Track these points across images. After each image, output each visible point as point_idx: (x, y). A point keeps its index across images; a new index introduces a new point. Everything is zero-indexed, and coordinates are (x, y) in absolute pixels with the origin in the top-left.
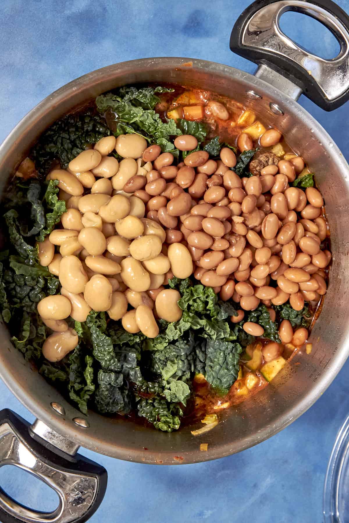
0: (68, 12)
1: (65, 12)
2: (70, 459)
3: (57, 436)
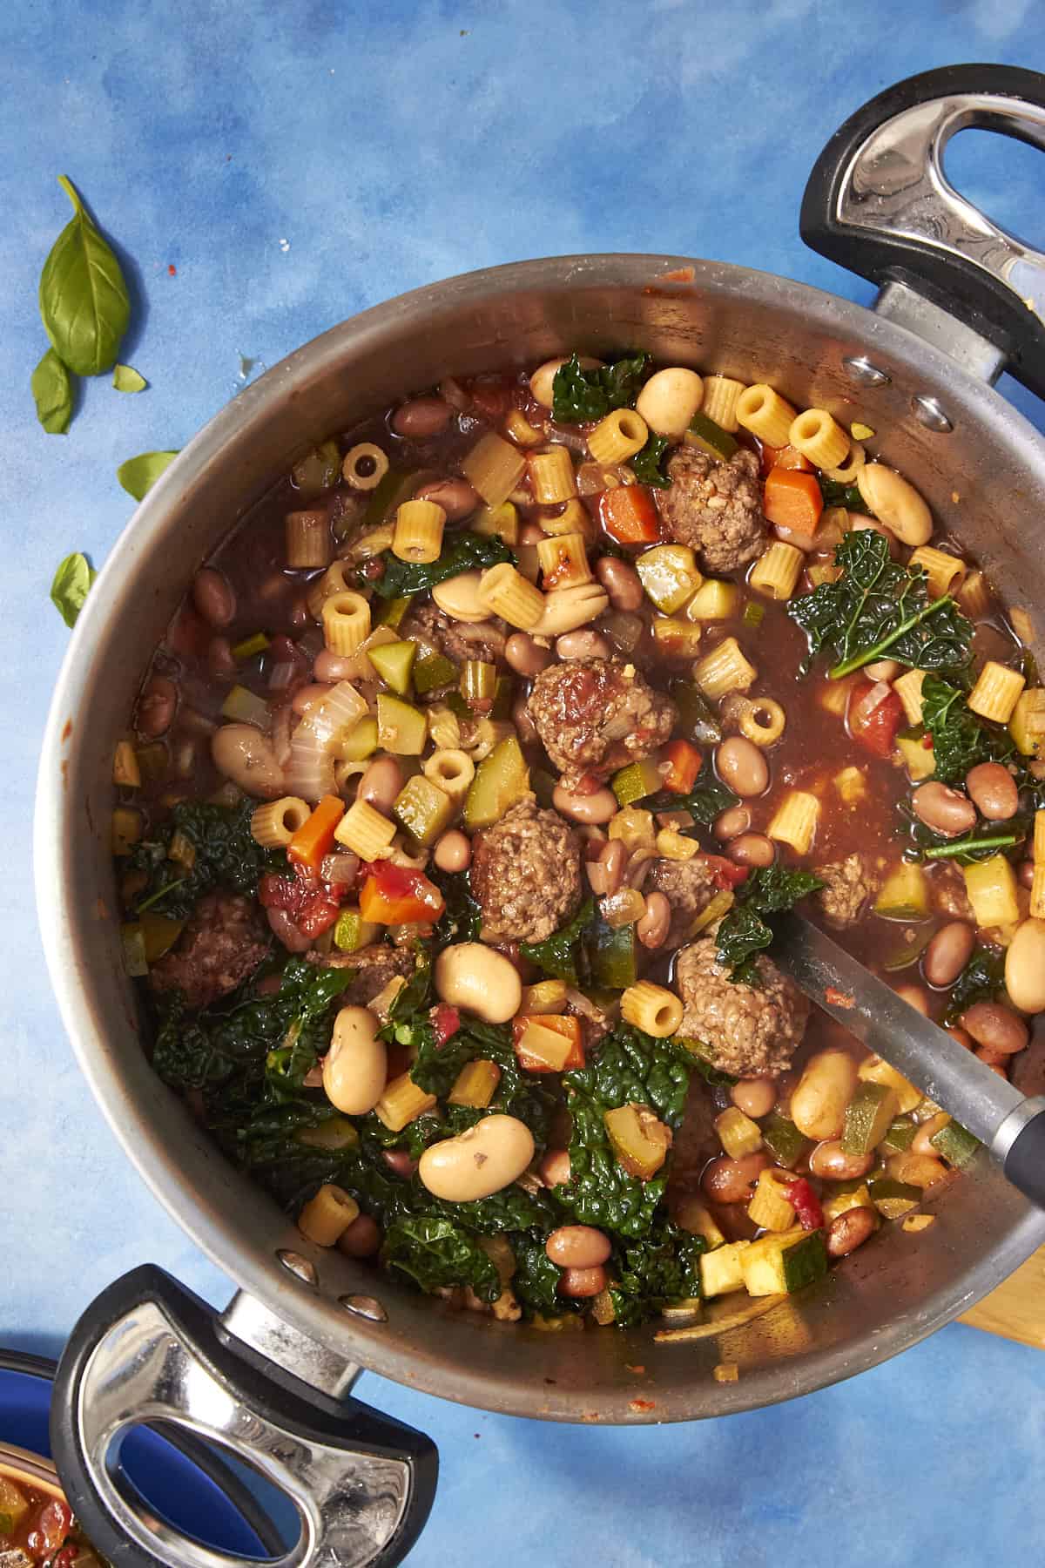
0: (253, 309)
1: (248, 308)
2: (331, 1409)
3: (294, 1341)
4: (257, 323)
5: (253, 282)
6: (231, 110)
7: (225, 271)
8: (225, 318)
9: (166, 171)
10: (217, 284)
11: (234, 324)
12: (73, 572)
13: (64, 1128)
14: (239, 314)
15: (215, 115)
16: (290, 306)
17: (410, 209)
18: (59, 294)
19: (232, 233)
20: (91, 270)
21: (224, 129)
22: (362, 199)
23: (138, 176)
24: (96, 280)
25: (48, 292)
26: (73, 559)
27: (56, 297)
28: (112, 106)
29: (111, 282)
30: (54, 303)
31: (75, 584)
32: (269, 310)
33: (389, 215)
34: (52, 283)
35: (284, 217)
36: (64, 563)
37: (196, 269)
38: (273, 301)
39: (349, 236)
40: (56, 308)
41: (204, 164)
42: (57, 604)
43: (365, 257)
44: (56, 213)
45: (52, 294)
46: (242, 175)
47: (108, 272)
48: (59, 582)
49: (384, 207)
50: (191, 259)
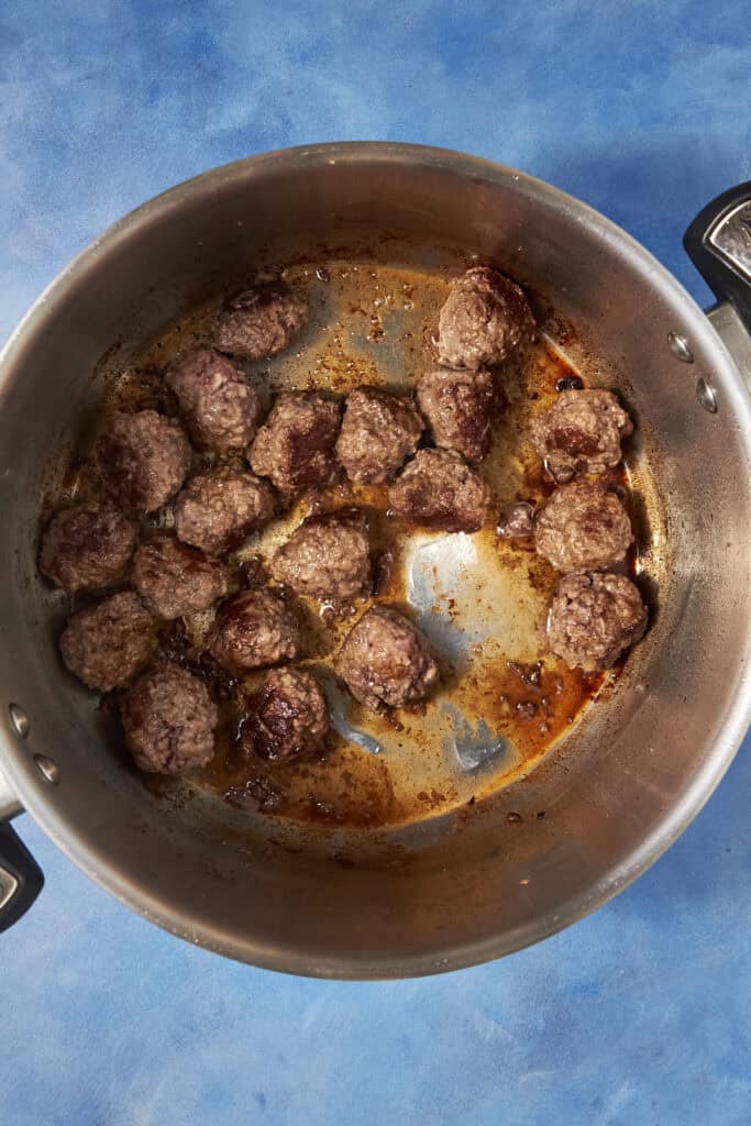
0: (211, 129)
1: (207, 129)
5: (210, 111)
9: (149, 31)
10: (185, 111)
16: (237, 127)
32: (223, 131)
37: (171, 101)
43: (291, 92)
44: (71, 61)
49: (305, 57)
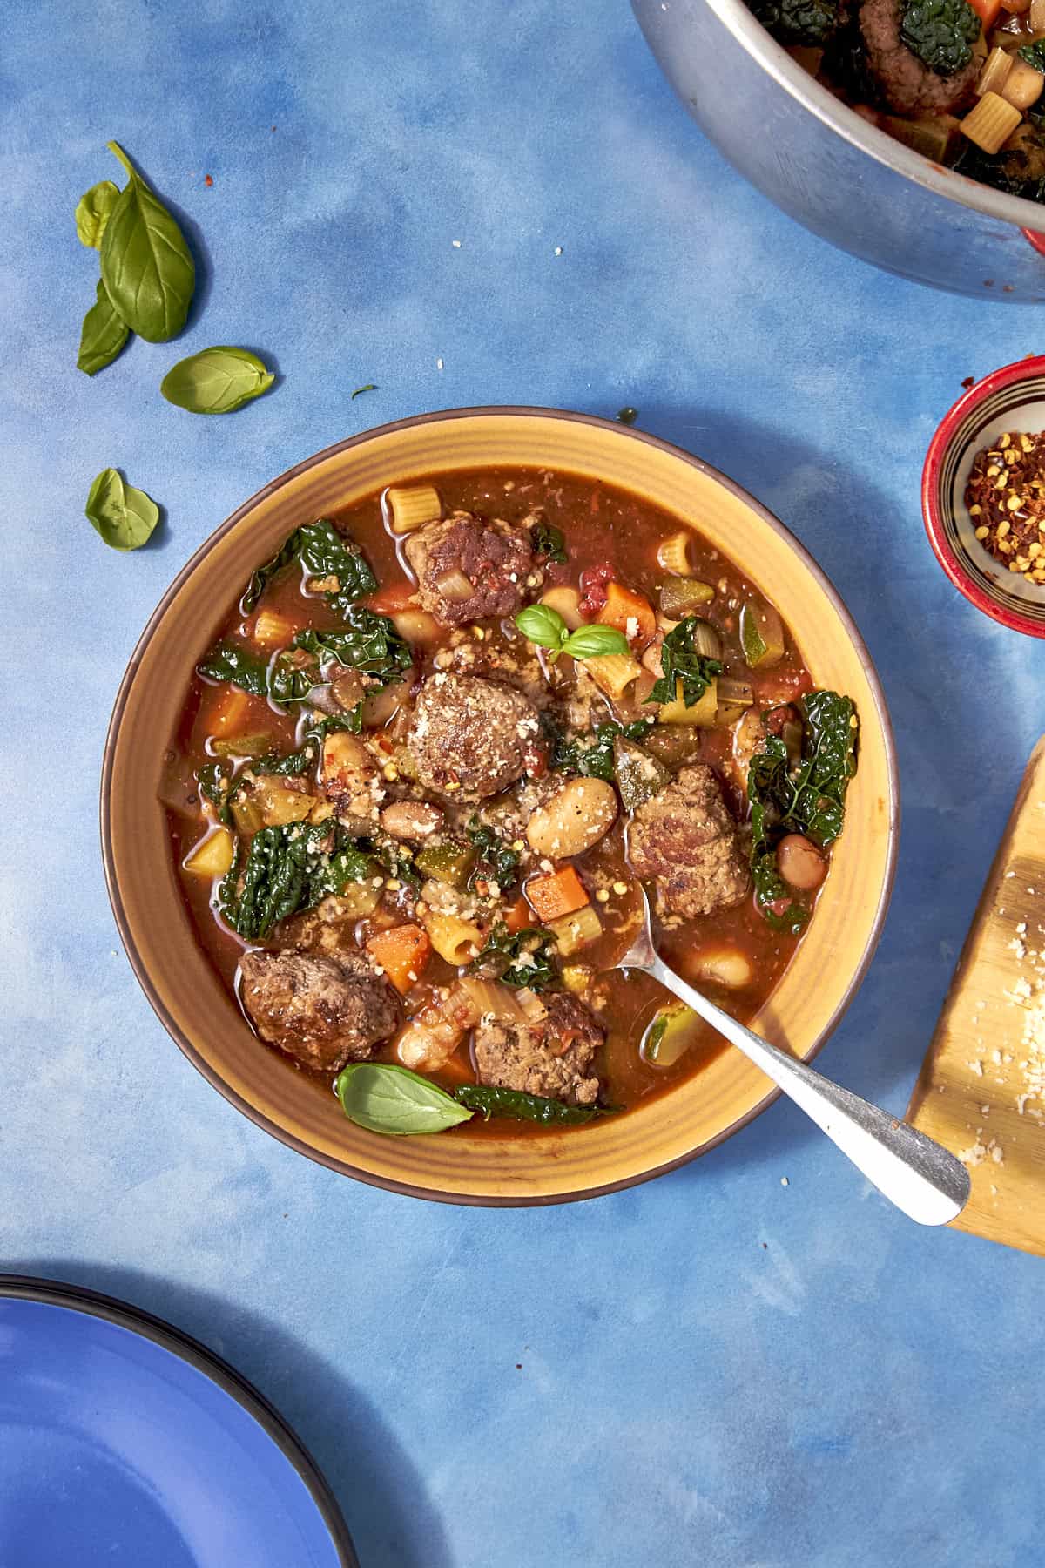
4: (294, 235)
6: (268, 17)
7: (263, 183)
8: (264, 229)
11: (272, 235)
12: (109, 487)
13: (99, 1052)
14: (278, 226)
15: (252, 22)
17: (451, 119)
18: (121, 265)
19: (271, 144)
20: (150, 234)
21: (261, 37)
22: (401, 108)
23: (175, 85)
24: (156, 245)
25: (110, 264)
26: (107, 475)
27: (118, 267)
28: (148, 15)
29: (172, 246)
30: (117, 273)
31: (110, 500)
33: (429, 124)
34: (114, 254)
35: (324, 127)
36: (97, 480)
38: (312, 212)
39: (388, 146)
40: (119, 278)
41: (242, 73)
42: (92, 521)
45: (114, 266)
46: (280, 84)
47: (168, 237)
48: (93, 499)
50: (228, 170)
